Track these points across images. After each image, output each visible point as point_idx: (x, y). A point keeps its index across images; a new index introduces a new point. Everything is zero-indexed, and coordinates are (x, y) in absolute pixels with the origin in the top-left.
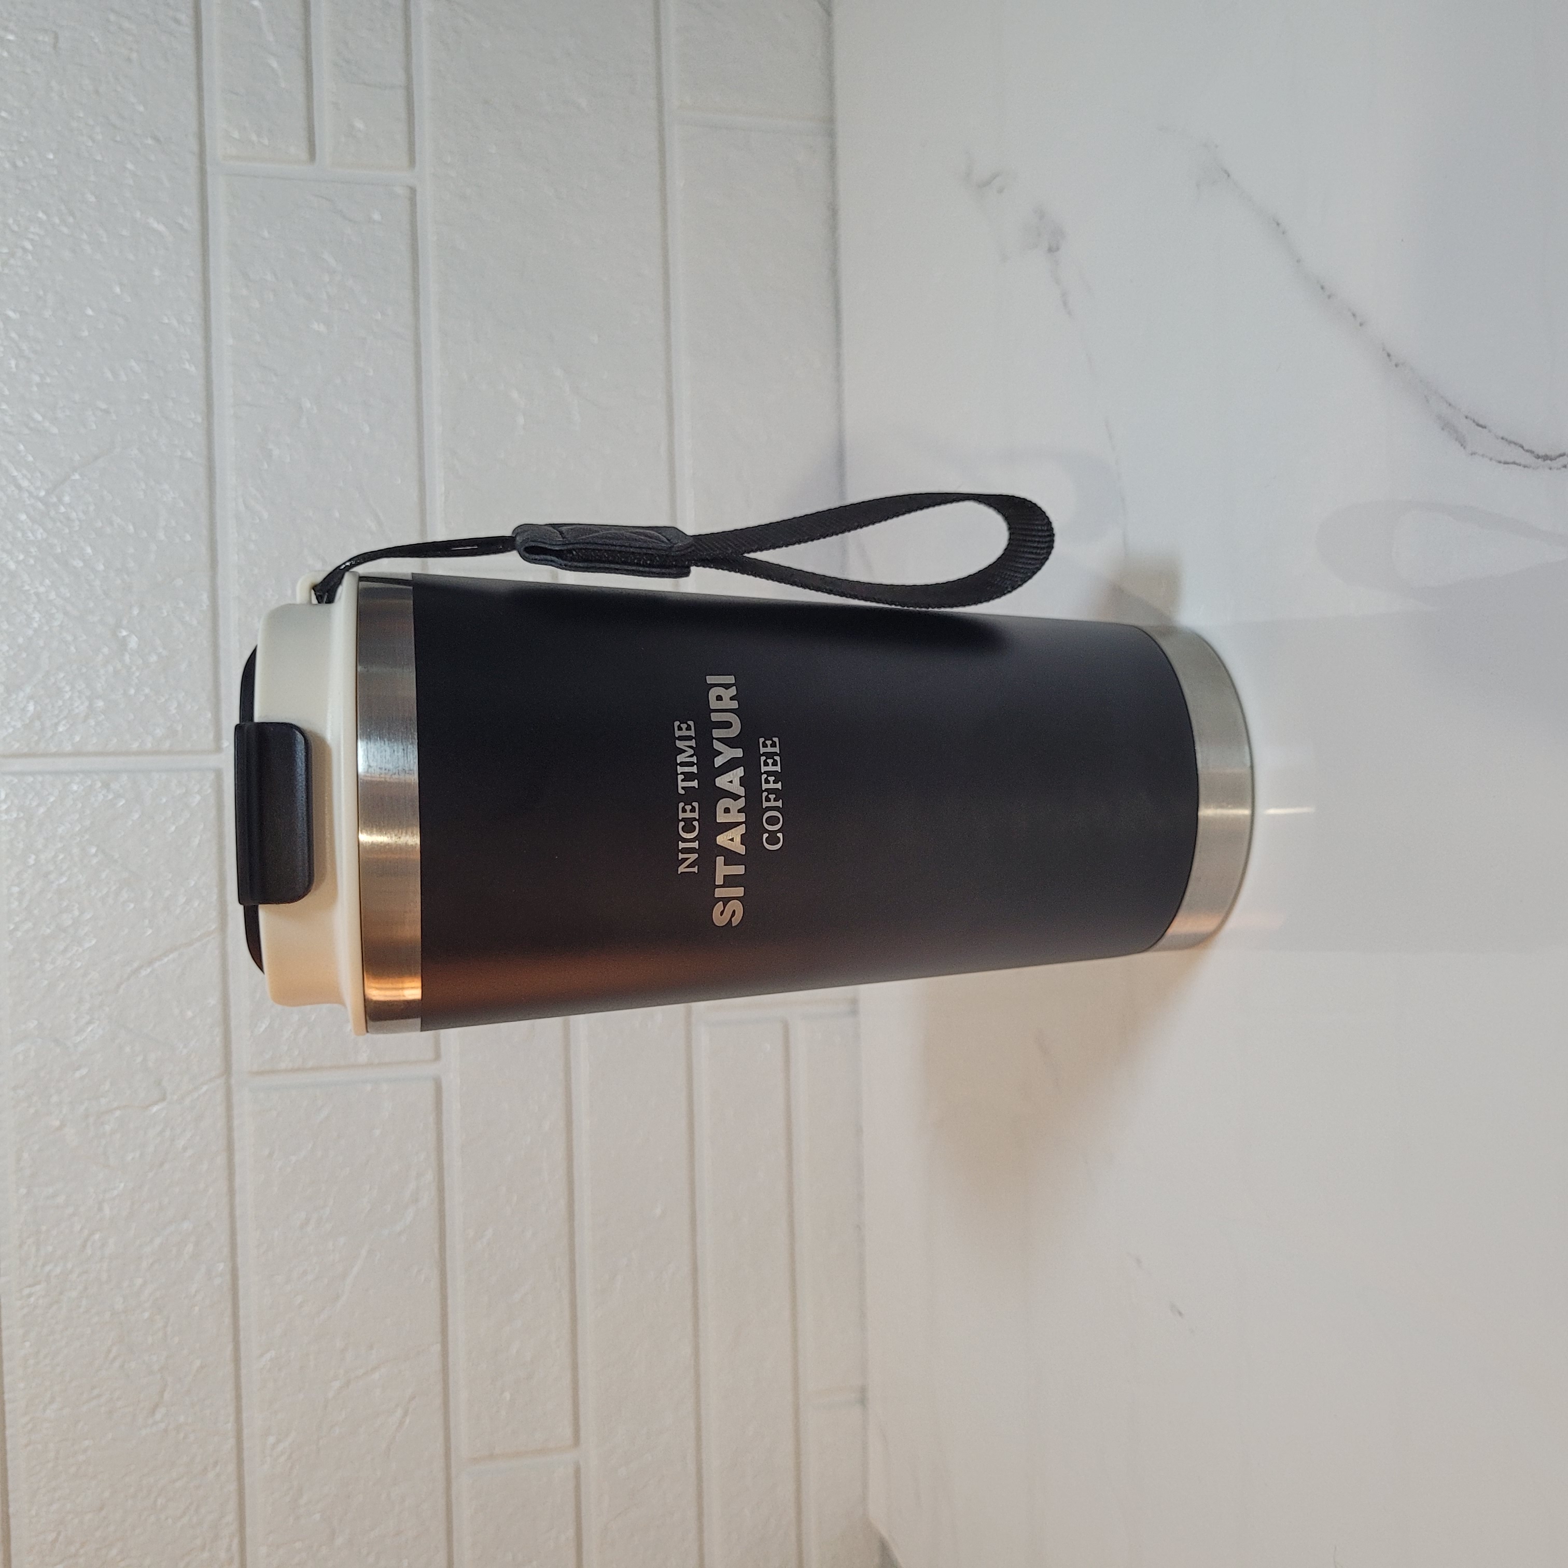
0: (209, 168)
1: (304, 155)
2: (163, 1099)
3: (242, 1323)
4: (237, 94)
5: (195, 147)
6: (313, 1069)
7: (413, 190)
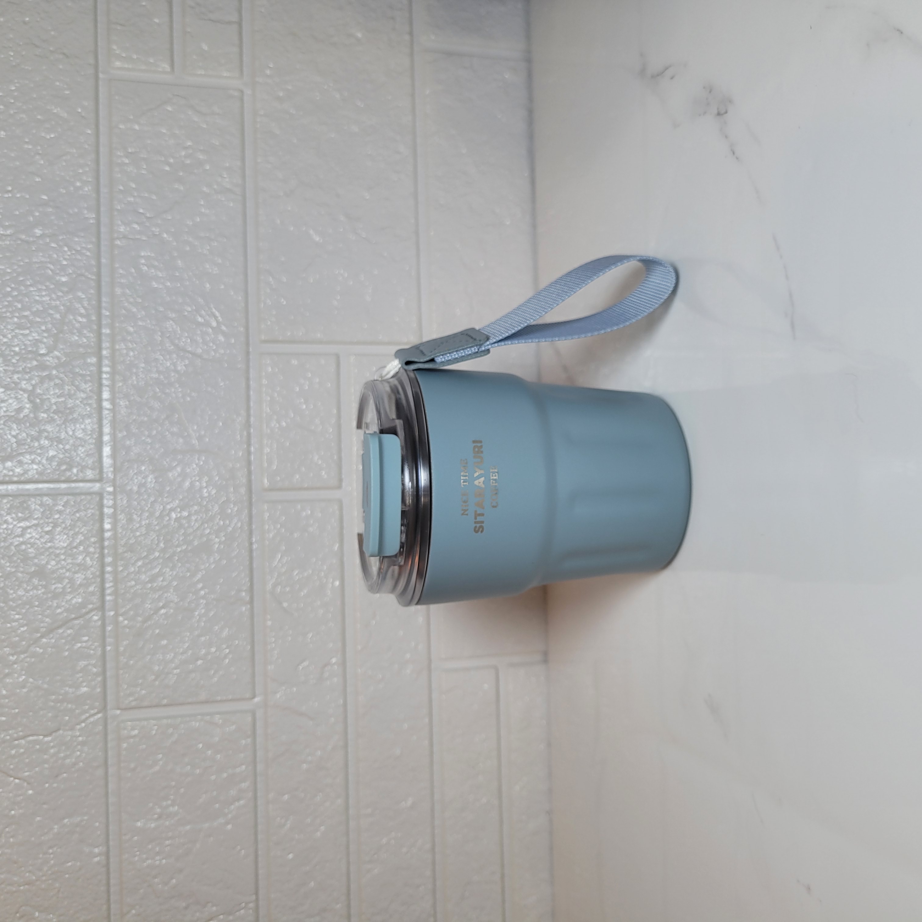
0: (101, 76)
1: (167, 68)
2: (59, 730)
3: (112, 890)
4: (121, 25)
5: (92, 61)
6: (165, 706)
7: (242, 92)
